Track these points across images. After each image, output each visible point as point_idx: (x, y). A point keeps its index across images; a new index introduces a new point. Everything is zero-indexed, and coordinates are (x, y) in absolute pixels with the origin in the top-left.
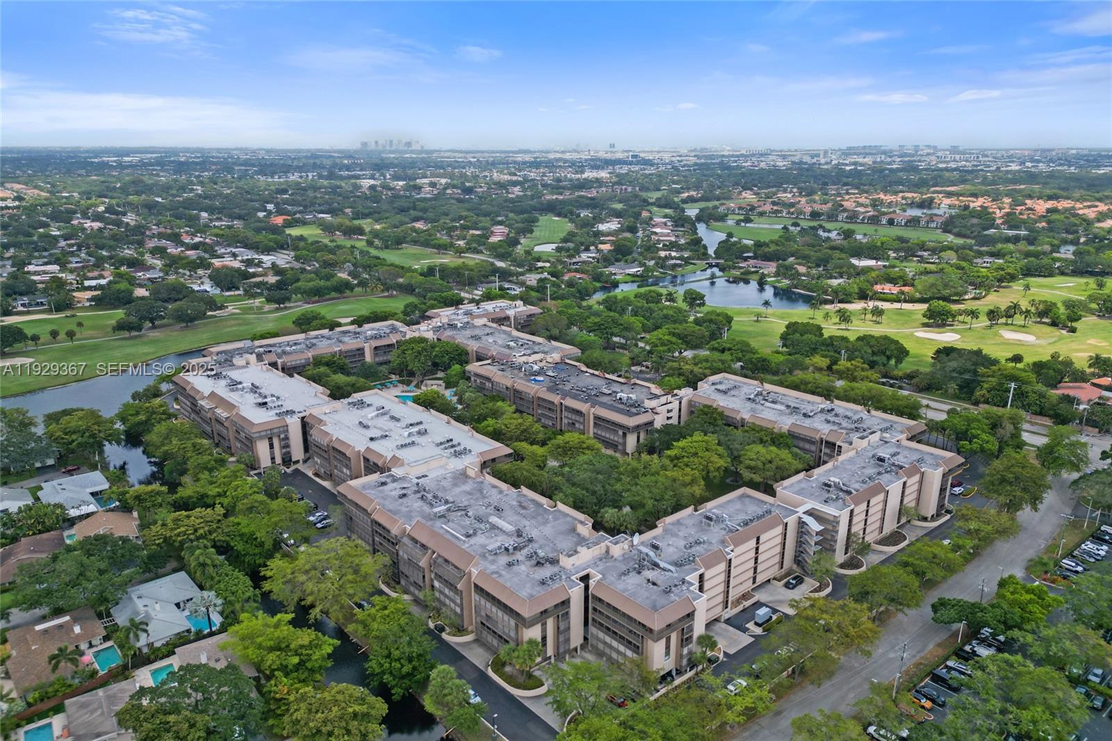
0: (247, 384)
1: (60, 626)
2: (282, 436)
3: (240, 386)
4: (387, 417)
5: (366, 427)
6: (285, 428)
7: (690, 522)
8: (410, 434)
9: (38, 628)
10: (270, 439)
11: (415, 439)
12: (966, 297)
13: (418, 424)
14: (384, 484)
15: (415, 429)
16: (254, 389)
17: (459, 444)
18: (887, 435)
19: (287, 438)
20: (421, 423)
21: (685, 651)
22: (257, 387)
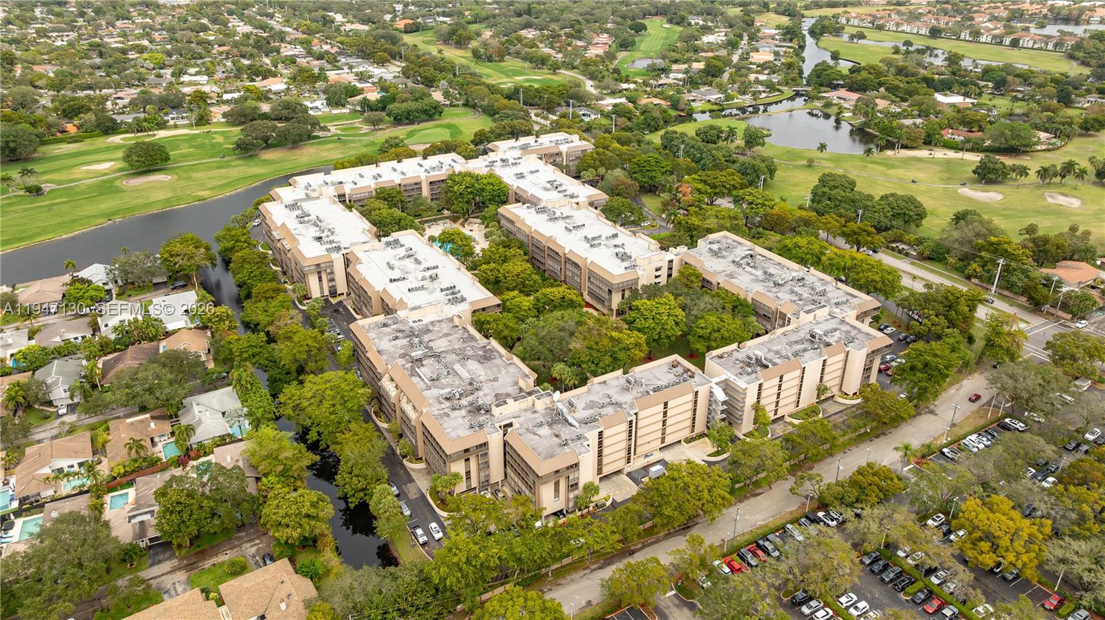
0: (313, 217)
1: (142, 421)
2: (328, 271)
3: (306, 219)
4: (412, 259)
5: (391, 268)
6: (331, 264)
7: (615, 383)
8: (424, 279)
9: (128, 421)
10: (319, 273)
11: (426, 283)
12: (1039, 148)
13: (434, 268)
14: (385, 325)
15: (428, 274)
16: (317, 223)
17: (459, 292)
18: (837, 310)
19: (332, 273)
20: (437, 267)
21: (571, 495)
22: (320, 221)
